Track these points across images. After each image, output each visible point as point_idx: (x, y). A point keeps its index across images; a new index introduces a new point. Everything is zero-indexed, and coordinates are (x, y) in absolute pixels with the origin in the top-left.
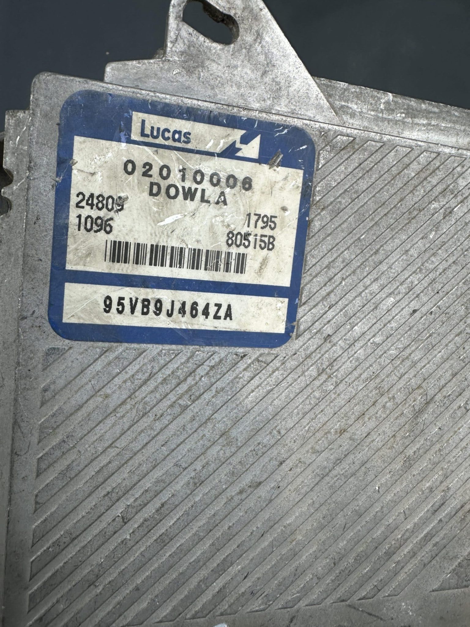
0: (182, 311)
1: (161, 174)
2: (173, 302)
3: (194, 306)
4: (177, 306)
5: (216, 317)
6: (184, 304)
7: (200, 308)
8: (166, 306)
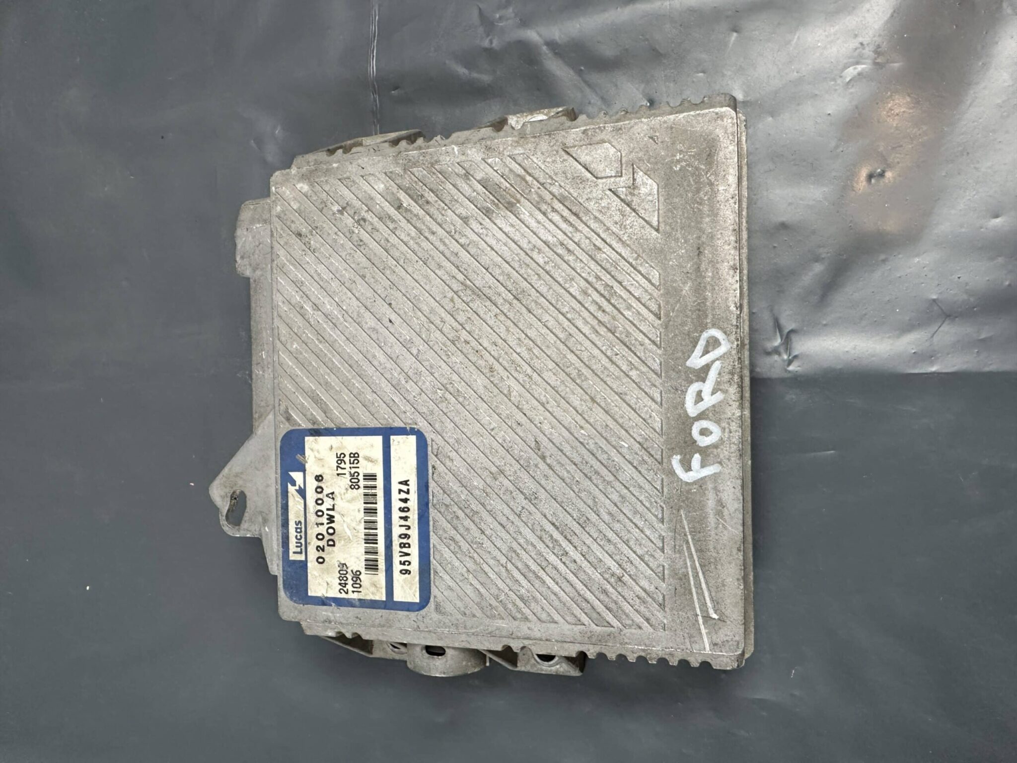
0: (405, 518)
1: (321, 539)
2: (401, 526)
3: (402, 510)
4: (403, 522)
5: (408, 492)
6: (401, 518)
7: (403, 505)
8: (403, 530)
